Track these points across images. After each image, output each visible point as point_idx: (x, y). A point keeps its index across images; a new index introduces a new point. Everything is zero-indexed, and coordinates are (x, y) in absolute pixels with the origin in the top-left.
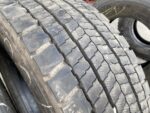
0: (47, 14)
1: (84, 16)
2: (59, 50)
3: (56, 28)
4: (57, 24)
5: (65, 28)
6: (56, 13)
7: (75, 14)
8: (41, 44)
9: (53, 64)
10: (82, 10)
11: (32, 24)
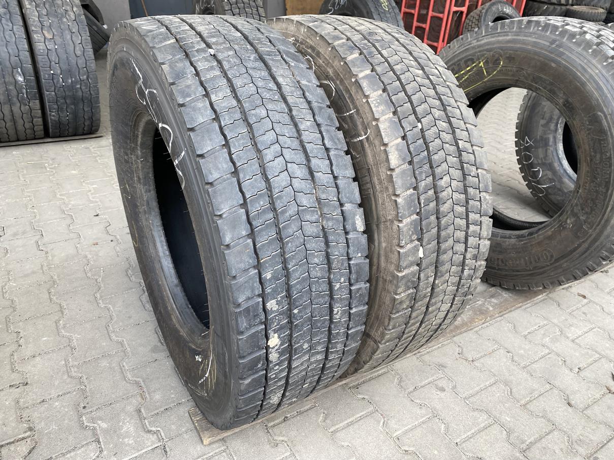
0: (355, 33)
1: (398, 40)
2: (368, 60)
3: (365, 44)
4: (366, 41)
5: (374, 46)
6: (365, 33)
7: (388, 38)
8: (352, 53)
9: (363, 69)
10: (396, 35)
11: (342, 39)
